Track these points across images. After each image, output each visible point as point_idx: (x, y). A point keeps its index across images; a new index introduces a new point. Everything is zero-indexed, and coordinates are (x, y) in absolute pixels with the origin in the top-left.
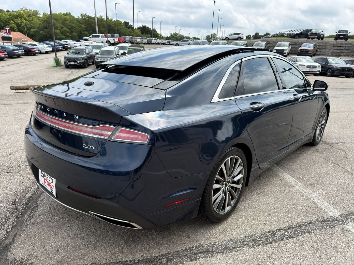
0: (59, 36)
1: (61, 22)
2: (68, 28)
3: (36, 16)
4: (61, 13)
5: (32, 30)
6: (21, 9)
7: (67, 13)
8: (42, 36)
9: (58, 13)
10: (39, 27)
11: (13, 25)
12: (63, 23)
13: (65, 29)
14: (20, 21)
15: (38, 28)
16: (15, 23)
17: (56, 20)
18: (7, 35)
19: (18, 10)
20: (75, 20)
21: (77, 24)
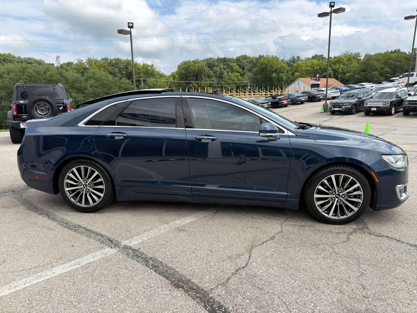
0: (376, 78)
1: (383, 62)
2: (390, 68)
3: (356, 59)
4: (387, 51)
5: (348, 75)
6: (342, 54)
7: (395, 51)
8: (357, 80)
9: (383, 53)
10: (356, 70)
11: (330, 71)
12: (385, 63)
13: (387, 69)
14: (338, 67)
15: (354, 72)
16: (332, 69)
17: (378, 60)
18: (316, 83)
19: (339, 55)
20: (402, 58)
21: (404, 62)
